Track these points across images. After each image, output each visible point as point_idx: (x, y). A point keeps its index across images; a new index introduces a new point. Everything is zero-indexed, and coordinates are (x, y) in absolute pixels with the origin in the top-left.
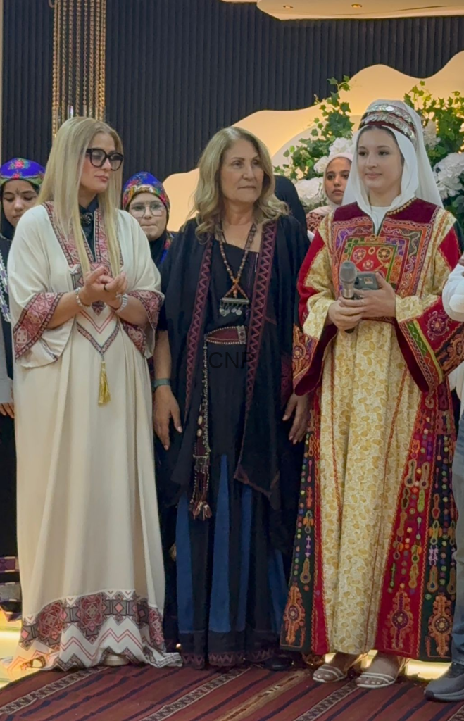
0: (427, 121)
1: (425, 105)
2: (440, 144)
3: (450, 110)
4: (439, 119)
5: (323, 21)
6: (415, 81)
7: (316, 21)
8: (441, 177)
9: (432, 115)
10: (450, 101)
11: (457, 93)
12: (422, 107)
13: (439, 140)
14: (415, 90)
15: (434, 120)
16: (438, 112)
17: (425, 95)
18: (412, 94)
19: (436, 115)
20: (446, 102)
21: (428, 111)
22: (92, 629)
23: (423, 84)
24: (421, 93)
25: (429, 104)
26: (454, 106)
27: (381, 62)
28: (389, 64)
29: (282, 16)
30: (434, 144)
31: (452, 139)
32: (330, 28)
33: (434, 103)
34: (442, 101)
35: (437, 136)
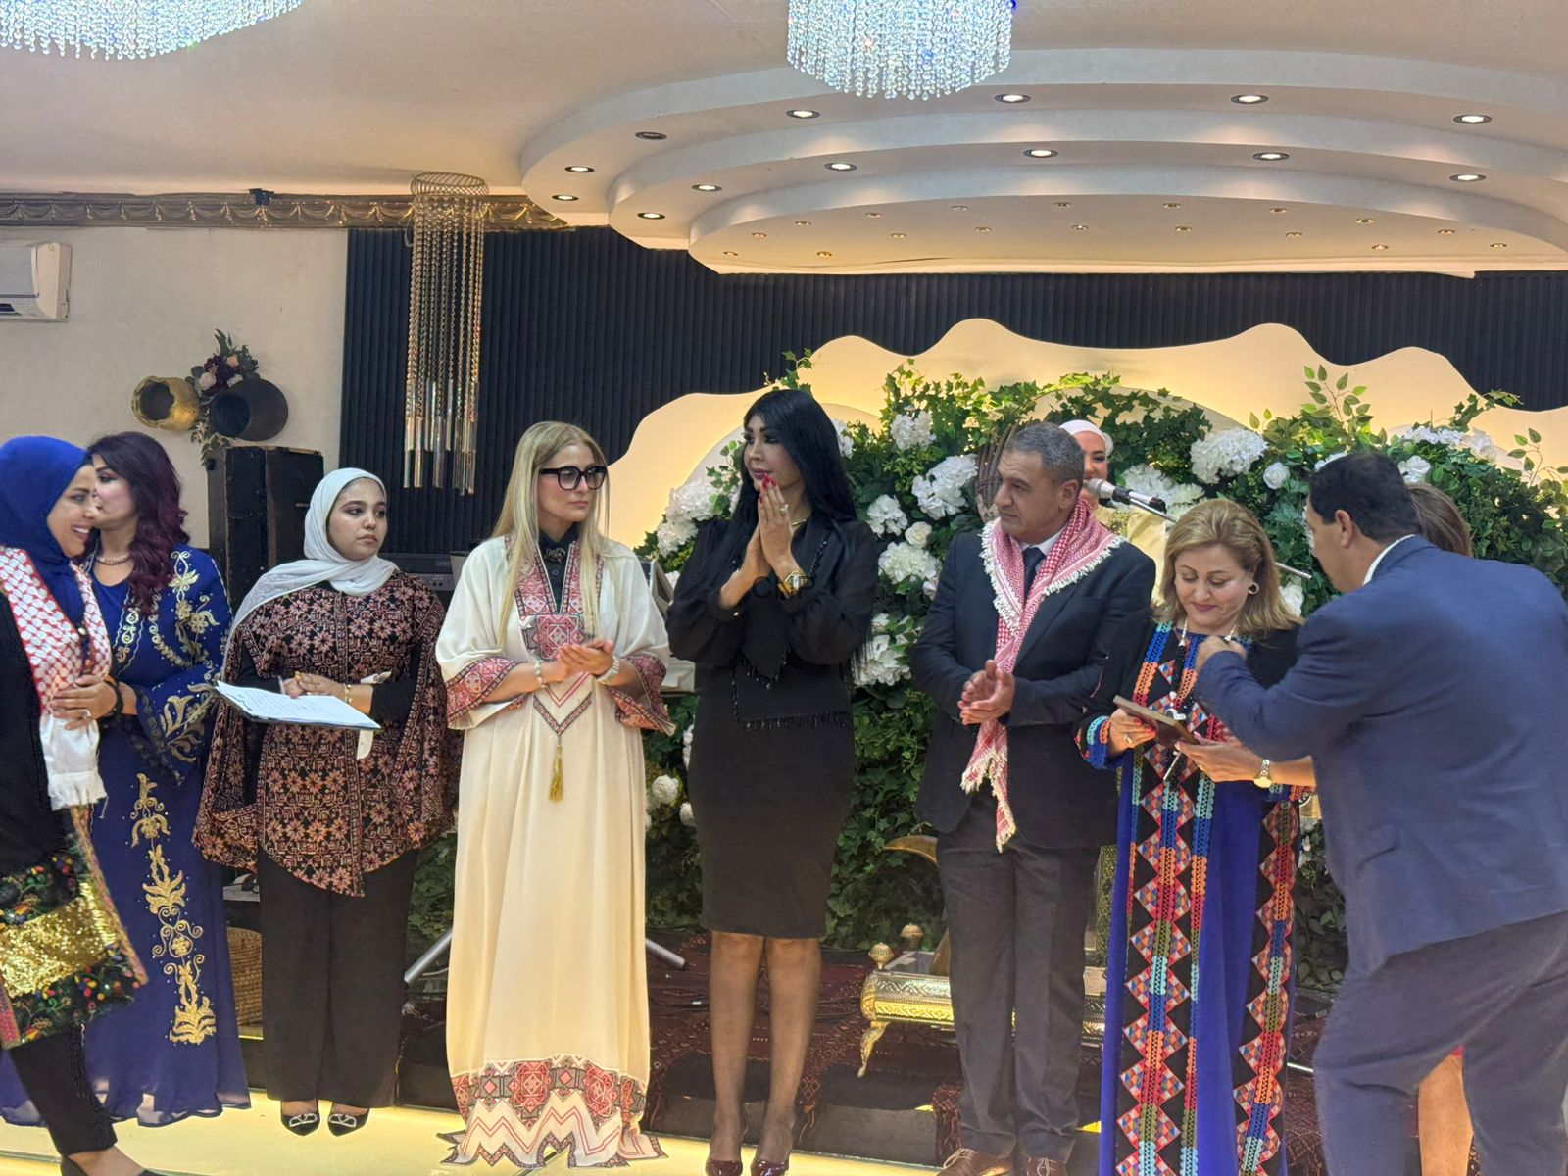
0: (918, 411)
1: (914, 389)
2: (934, 443)
3: (951, 398)
4: (935, 409)
5: (776, 277)
6: (901, 359)
7: (768, 277)
8: (936, 488)
9: (925, 403)
10: (950, 386)
11: (957, 376)
12: (910, 393)
13: (934, 437)
14: (900, 370)
15: (926, 410)
16: (933, 401)
17: (914, 378)
18: (896, 375)
19: (929, 405)
20: (944, 387)
21: (920, 398)
23: (911, 362)
24: (909, 375)
25: (920, 389)
26: (955, 392)
27: (855, 333)
28: (864, 335)
29: (722, 269)
30: (928, 443)
31: (953, 437)
32: (786, 288)
33: (927, 387)
34: (937, 386)
35: (932, 432)
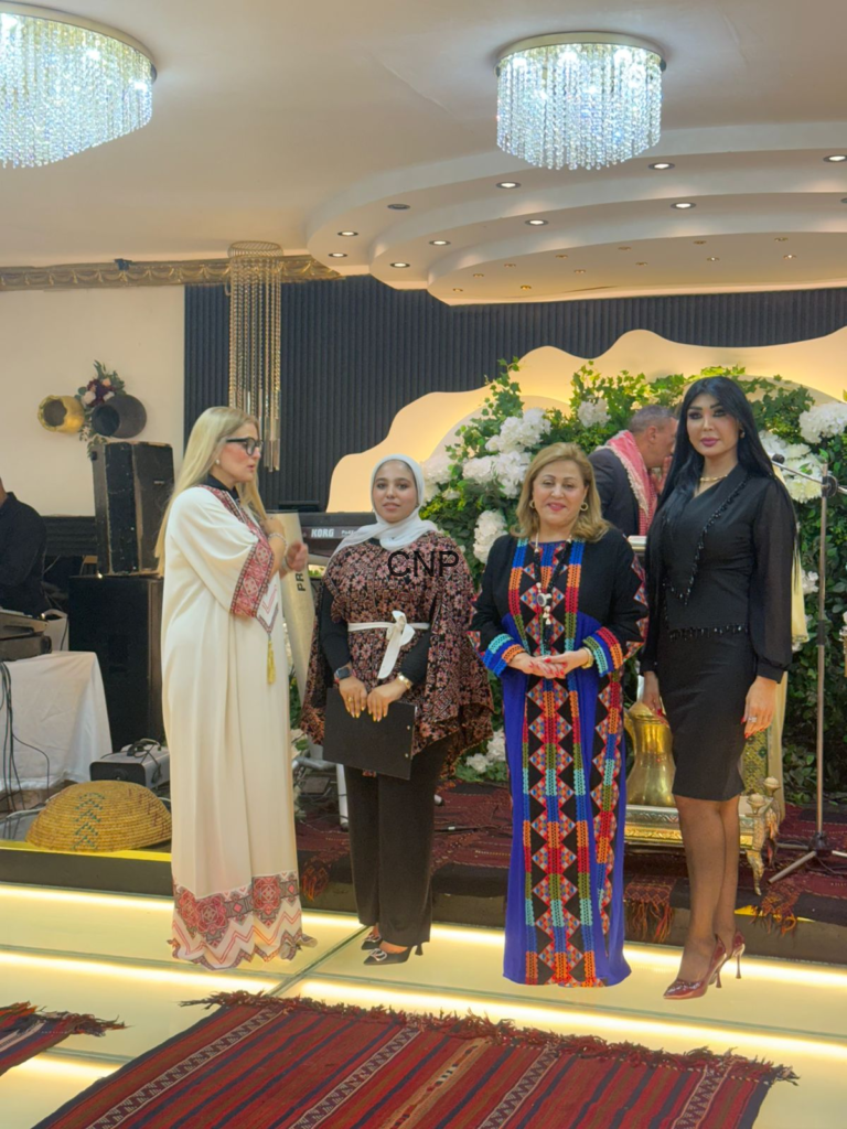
0: (597, 399)
1: (594, 383)
2: (610, 422)
3: (621, 389)
4: (609, 397)
5: (491, 306)
6: (584, 362)
7: (484, 306)
9: (602, 393)
10: (620, 380)
11: (625, 372)
12: (591, 386)
13: (609, 417)
14: (583, 369)
15: (603, 397)
16: (608, 391)
17: (594, 375)
18: (581, 373)
19: (605, 393)
20: (615, 381)
21: (599, 389)
22: (268, 912)
23: (591, 363)
24: (590, 373)
25: (598, 383)
26: (625, 384)
27: (549, 344)
28: (556, 346)
29: (451, 300)
30: (605, 421)
31: (622, 416)
32: (498, 312)
33: (603, 381)
34: (611, 380)
35: (608, 414)
